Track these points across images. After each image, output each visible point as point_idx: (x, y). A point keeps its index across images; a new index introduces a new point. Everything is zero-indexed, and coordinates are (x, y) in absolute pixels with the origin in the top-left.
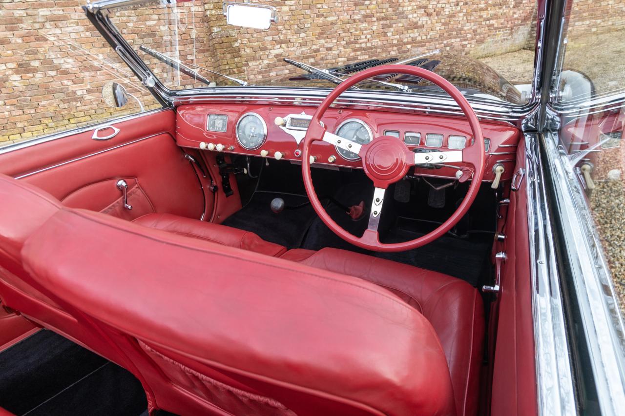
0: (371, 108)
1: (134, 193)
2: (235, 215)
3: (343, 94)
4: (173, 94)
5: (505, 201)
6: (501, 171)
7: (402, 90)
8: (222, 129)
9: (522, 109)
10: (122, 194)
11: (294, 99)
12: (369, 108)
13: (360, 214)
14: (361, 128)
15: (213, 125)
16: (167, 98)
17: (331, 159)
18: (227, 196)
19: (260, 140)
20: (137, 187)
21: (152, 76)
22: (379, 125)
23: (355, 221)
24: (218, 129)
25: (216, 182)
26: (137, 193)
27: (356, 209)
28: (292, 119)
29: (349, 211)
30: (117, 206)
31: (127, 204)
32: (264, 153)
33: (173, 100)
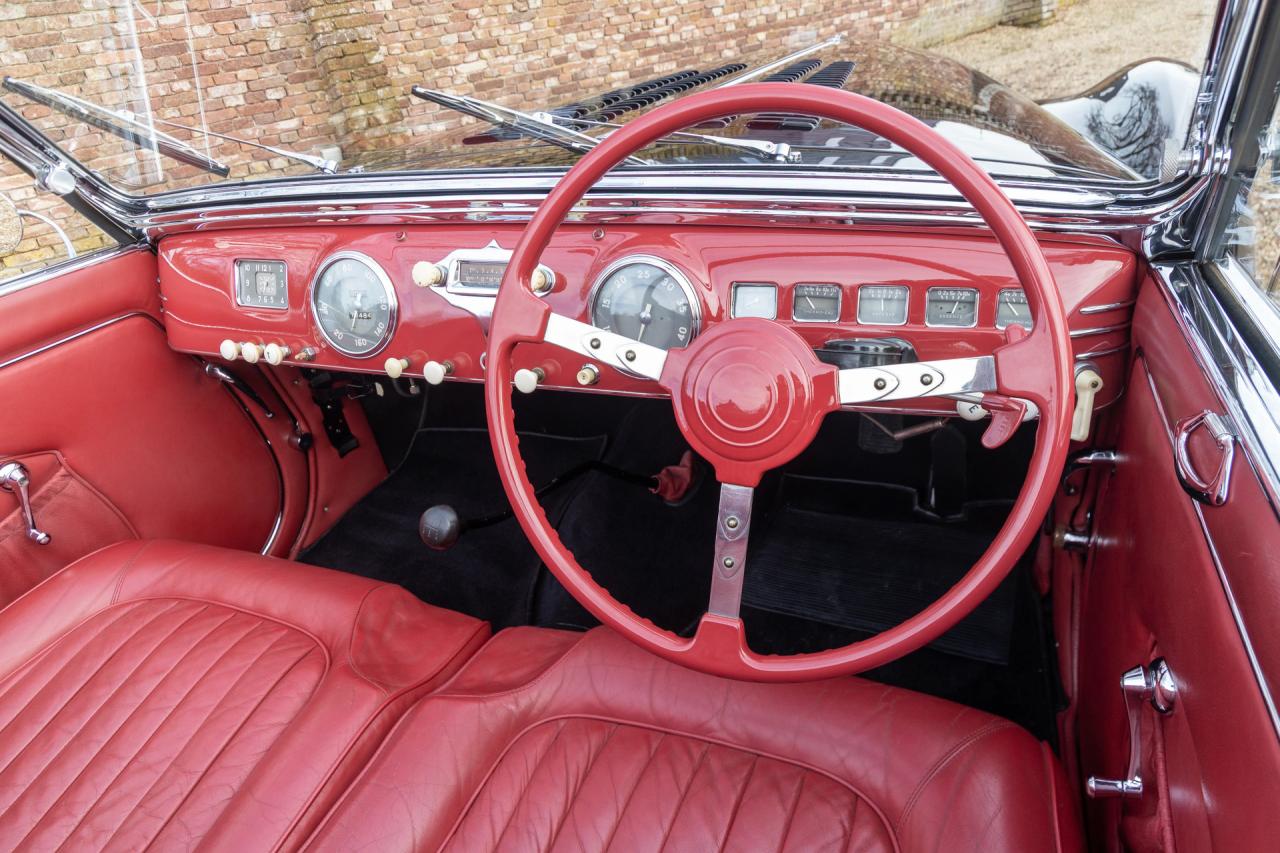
0: (688, 219)
1: (57, 493)
2: (368, 499)
3: (605, 182)
4: (138, 208)
5: (1092, 457)
6: (1095, 385)
7: (772, 157)
8: (277, 299)
9: (1146, 193)
10: (17, 502)
11: (465, 204)
12: (682, 218)
13: (685, 487)
14: (661, 279)
15: (254, 290)
16: (124, 218)
17: (585, 377)
18: (342, 455)
19: (381, 329)
20: (64, 476)
21: (64, 163)
22: (712, 266)
23: (675, 505)
24: (266, 301)
25: (307, 424)
26: (68, 490)
27: (672, 476)
28: (463, 262)
29: (655, 484)
30: (7, 536)
31: (34, 528)
32: (394, 367)
33: (145, 223)
